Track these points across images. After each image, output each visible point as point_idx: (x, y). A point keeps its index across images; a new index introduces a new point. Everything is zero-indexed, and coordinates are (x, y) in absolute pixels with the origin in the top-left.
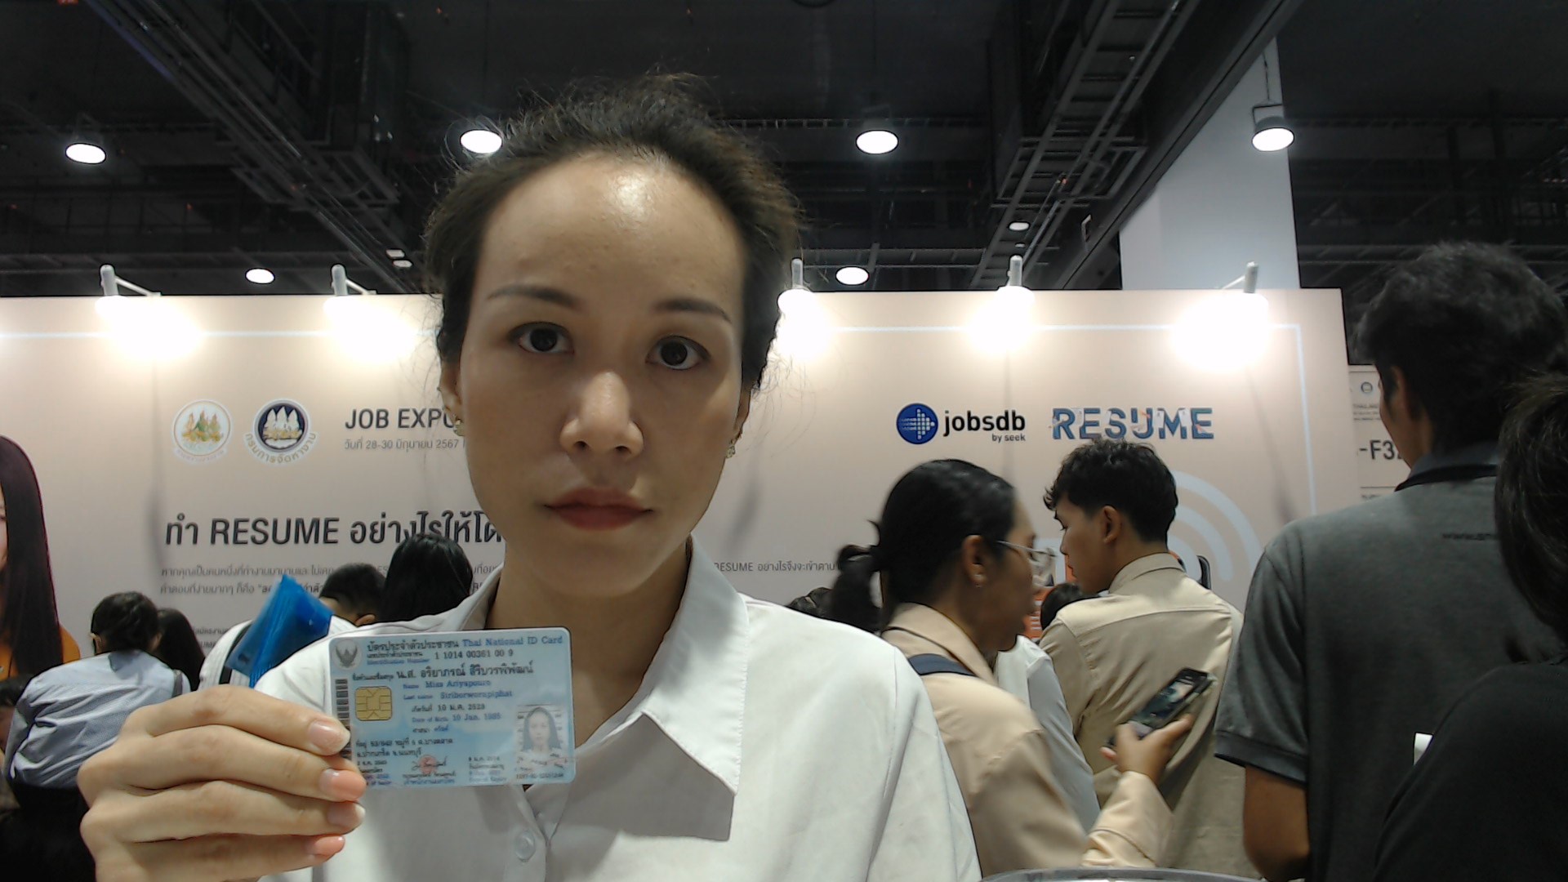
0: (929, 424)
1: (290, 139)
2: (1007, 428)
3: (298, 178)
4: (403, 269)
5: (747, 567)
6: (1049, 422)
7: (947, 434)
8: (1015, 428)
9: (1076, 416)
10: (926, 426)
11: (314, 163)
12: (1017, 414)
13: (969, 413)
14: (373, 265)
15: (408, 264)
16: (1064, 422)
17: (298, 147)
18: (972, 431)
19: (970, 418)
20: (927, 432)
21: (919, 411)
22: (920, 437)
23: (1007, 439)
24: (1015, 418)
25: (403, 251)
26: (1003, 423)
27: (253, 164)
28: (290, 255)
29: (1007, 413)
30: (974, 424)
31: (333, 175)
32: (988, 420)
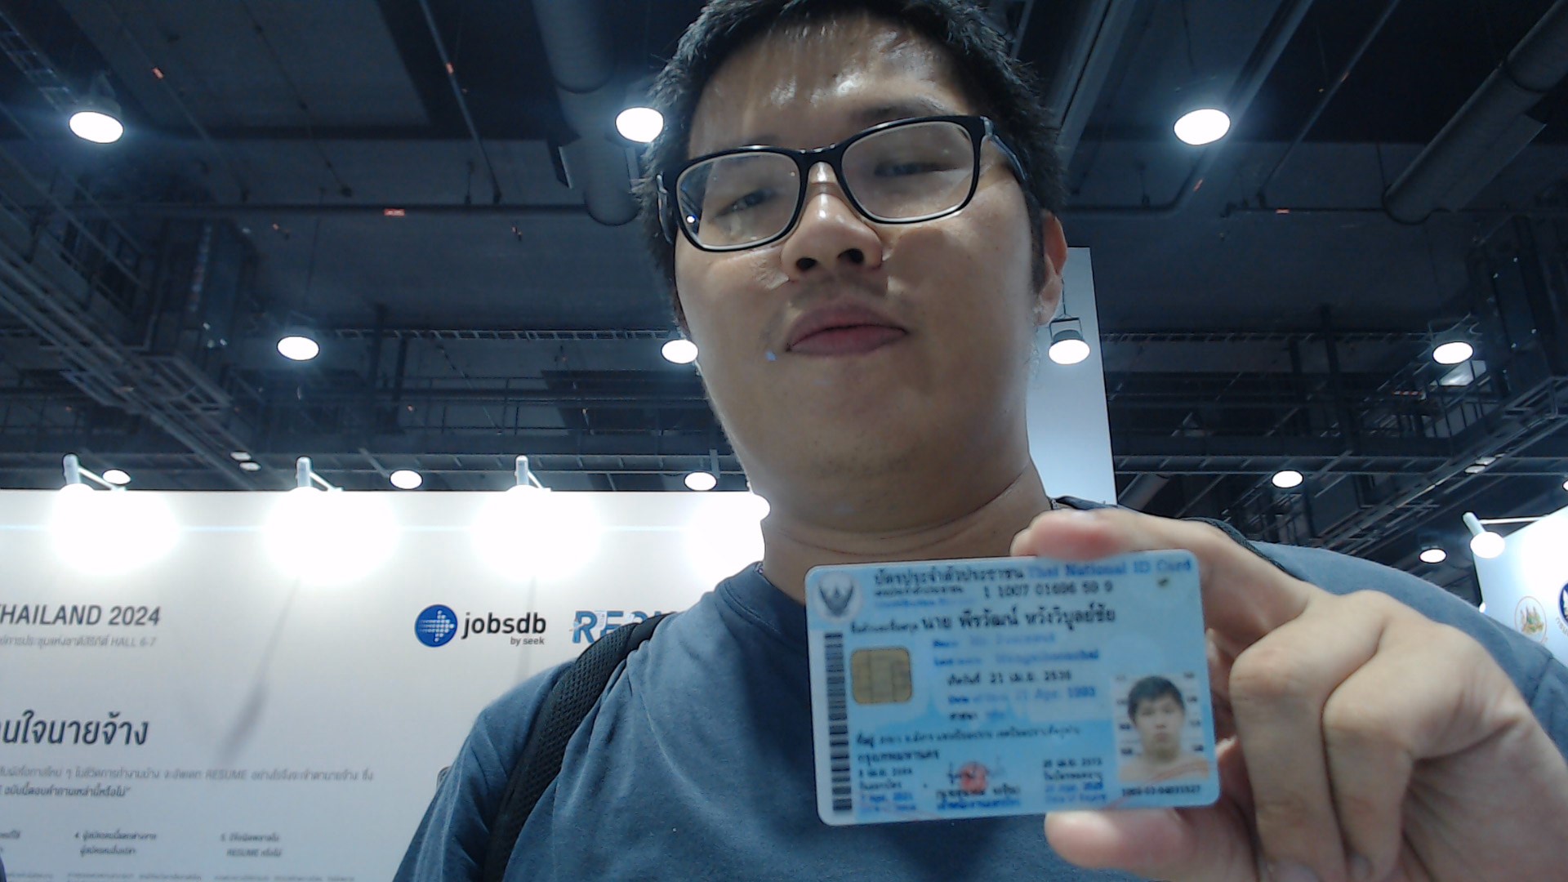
0: (450, 626)
1: (110, 345)
2: (527, 631)
3: (125, 381)
4: (252, 472)
5: (240, 775)
6: (570, 624)
7: (465, 636)
8: (535, 631)
9: (598, 621)
10: (444, 628)
11: (136, 367)
12: (539, 617)
13: (490, 615)
14: (222, 468)
15: (254, 467)
16: (585, 625)
17: (119, 352)
18: (491, 635)
19: (491, 620)
20: (444, 633)
21: (440, 612)
22: (437, 640)
23: (528, 642)
24: (536, 620)
25: (249, 454)
26: (523, 626)
27: (82, 369)
28: (141, 456)
29: (529, 615)
30: (494, 626)
31: (158, 378)
32: (509, 623)
